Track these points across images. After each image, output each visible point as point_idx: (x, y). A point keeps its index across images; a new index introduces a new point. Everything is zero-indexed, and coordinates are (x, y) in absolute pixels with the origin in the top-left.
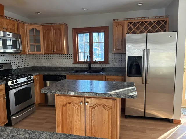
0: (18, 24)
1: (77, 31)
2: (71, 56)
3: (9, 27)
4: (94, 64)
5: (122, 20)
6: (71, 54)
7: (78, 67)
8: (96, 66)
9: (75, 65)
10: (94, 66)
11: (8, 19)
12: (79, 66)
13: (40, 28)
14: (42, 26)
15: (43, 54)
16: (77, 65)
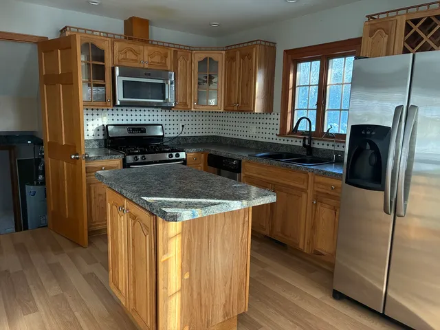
0: (175, 52)
1: (296, 56)
2: (276, 117)
3: (154, 60)
4: (322, 142)
5: (390, 14)
6: (276, 113)
7: (287, 146)
8: (325, 147)
9: (282, 138)
10: (320, 146)
11: (154, 45)
12: (290, 143)
13: (220, 57)
14: (224, 52)
15: (222, 110)
16: (286, 139)
